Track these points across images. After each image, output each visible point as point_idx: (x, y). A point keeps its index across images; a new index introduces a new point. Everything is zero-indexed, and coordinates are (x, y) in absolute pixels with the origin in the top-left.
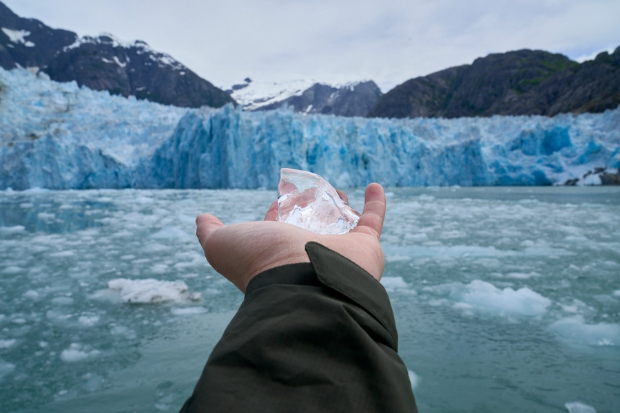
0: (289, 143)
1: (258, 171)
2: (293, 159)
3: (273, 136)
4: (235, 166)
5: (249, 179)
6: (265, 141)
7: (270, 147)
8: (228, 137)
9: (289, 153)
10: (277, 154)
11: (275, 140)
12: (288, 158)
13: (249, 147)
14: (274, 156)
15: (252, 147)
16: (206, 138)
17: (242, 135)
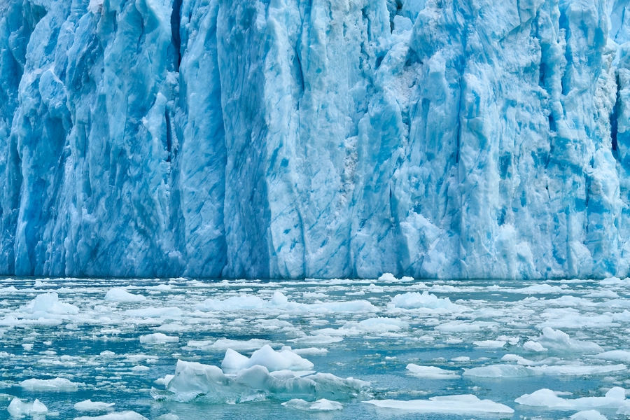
0: (543, 71)
1: (404, 199)
2: (560, 143)
3: (475, 40)
4: (295, 176)
5: (361, 235)
6: (437, 62)
7: (461, 86)
8: (266, 40)
9: (541, 119)
10: (490, 119)
11: (484, 57)
12: (539, 141)
13: (360, 86)
14: (477, 131)
15: (373, 88)
16: (152, 50)
17: (330, 31)
